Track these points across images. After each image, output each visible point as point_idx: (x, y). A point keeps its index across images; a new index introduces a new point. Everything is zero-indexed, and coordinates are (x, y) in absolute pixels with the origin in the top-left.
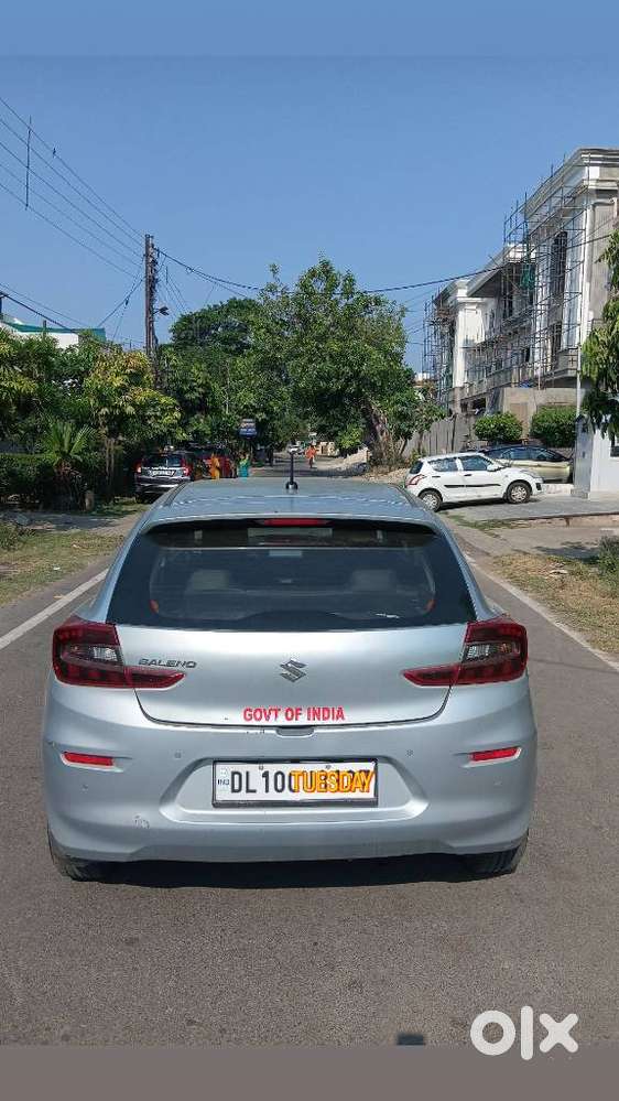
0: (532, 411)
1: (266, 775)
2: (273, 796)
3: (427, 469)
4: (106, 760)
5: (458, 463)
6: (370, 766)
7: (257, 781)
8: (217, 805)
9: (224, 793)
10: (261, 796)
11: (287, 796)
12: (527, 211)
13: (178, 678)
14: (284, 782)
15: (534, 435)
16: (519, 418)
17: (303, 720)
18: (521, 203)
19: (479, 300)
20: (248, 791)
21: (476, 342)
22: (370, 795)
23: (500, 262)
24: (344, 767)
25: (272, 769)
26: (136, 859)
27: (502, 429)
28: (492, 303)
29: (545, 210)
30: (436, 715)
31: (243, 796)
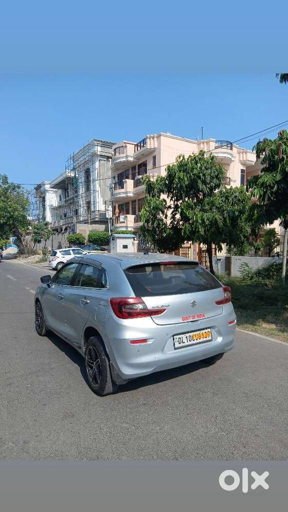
0: (88, 233)
1: (186, 337)
2: (189, 343)
3: (59, 254)
4: (144, 341)
5: (71, 251)
6: (209, 330)
7: (185, 340)
8: (175, 349)
9: (177, 345)
10: (186, 344)
11: (192, 342)
12: (73, 158)
13: (164, 310)
14: (192, 338)
15: (89, 241)
16: (84, 235)
17: (196, 319)
18: (72, 155)
19: (54, 190)
20: (183, 343)
21: (54, 206)
22: (210, 338)
23: (64, 176)
24: (204, 331)
25: (188, 335)
26: (154, 372)
27: (78, 239)
28: (60, 191)
29: (81, 159)
30: (221, 314)
31: (182, 345)
